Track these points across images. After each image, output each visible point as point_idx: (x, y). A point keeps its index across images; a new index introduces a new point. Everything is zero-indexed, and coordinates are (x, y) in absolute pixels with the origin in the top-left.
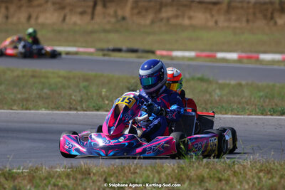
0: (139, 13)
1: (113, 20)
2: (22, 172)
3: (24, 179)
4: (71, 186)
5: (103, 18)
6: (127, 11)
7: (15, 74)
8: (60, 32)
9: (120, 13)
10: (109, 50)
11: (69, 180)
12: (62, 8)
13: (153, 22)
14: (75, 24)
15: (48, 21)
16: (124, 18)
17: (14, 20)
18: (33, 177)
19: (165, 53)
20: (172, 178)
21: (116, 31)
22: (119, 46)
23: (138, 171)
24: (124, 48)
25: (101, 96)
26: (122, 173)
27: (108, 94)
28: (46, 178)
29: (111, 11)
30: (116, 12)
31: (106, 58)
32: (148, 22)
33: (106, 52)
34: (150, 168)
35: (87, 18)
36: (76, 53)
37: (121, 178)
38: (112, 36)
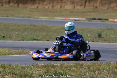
0: (102, 5)
1: (93, 8)
2: (58, 65)
3: (58, 68)
4: (76, 70)
5: (89, 7)
6: (98, 4)
7: (56, 28)
8: (72, 12)
9: (95, 5)
10: (91, 19)
11: (75, 68)
12: (74, 3)
13: (107, 9)
14: (78, 9)
15: (68, 8)
16: (97, 7)
17: (55, 8)
18: (62, 67)
19: (112, 20)
20: (114, 67)
21: (94, 12)
22: (95, 17)
23: (101, 65)
24: (97, 18)
25: (88, 36)
26: (95, 66)
27: (90, 36)
28: (66, 67)
29: (92, 4)
30: (93, 5)
31: (90, 22)
32: (106, 8)
33: (90, 20)
34: (106, 64)
35: (83, 7)
36: (79, 20)
37: (95, 67)
38: (92, 14)
